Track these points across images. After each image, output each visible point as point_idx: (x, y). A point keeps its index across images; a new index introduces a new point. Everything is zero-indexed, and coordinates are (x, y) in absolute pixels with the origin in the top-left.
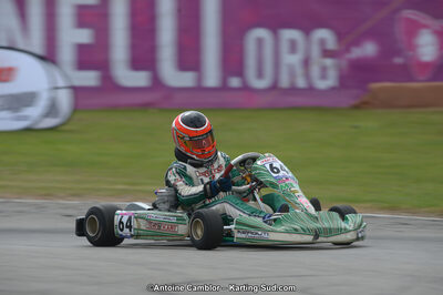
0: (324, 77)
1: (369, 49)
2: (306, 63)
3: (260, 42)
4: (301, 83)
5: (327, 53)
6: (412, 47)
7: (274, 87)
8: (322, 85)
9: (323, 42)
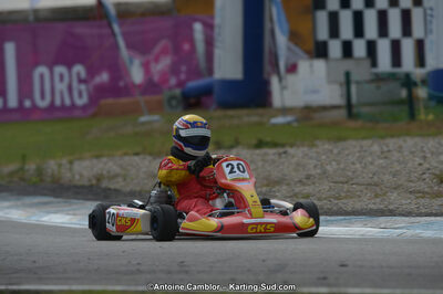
0: (80, 96)
1: (104, 77)
2: (70, 88)
3: (42, 76)
4: (68, 102)
5: (81, 81)
6: (128, 74)
7: (52, 106)
8: (80, 102)
9: (78, 74)
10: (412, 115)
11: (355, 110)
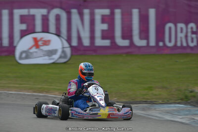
0: (192, 41)
2: (186, 36)
3: (170, 28)
4: (185, 44)
5: (193, 33)
7: (175, 45)
8: (192, 45)
9: (192, 28)
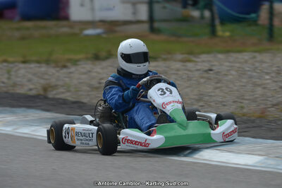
10: (213, 33)
11: (156, 25)
